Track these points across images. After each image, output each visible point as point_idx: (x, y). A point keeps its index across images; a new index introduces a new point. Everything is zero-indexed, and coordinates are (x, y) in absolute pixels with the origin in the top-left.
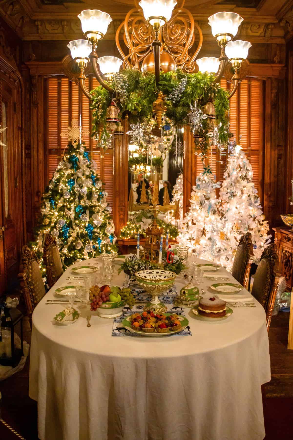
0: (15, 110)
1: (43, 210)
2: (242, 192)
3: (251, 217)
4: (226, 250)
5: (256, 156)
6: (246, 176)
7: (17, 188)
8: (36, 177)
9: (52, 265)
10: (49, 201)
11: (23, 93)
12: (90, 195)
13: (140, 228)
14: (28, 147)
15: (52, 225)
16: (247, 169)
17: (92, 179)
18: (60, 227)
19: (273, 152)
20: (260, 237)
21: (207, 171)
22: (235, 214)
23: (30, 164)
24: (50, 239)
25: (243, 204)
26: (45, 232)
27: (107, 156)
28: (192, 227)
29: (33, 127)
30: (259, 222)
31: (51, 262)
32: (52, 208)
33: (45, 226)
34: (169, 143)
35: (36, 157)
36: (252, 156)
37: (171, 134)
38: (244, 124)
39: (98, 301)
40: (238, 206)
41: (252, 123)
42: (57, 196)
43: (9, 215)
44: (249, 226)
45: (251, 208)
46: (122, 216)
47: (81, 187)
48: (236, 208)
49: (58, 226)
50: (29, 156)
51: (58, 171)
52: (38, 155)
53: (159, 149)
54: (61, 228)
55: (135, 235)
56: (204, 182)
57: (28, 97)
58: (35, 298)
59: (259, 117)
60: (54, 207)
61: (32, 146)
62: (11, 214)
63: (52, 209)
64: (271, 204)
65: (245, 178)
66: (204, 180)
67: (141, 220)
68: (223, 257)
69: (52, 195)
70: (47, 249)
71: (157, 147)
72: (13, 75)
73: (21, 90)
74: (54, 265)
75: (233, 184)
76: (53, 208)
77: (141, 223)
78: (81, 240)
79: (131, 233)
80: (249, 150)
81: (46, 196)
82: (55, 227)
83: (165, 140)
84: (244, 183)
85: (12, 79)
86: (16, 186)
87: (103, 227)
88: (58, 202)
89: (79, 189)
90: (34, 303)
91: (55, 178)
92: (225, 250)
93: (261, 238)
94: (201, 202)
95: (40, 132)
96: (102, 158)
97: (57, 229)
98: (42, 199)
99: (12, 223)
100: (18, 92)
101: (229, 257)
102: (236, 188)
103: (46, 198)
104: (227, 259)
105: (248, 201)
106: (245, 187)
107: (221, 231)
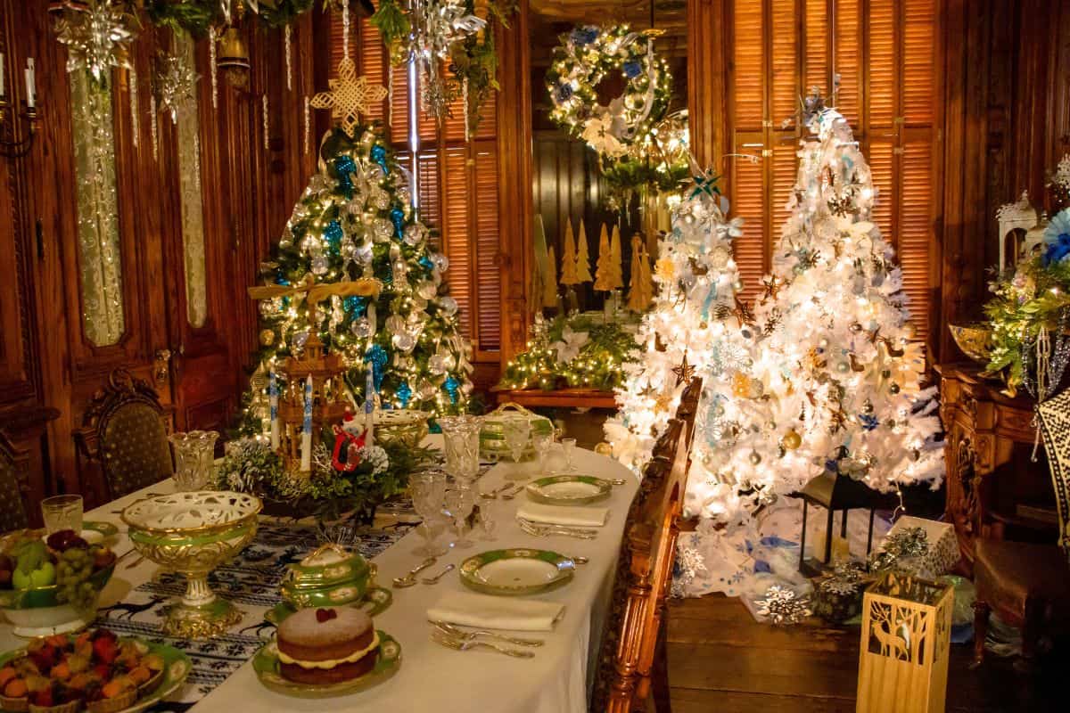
1: (264, 307)
2: (838, 252)
3: (860, 328)
4: (756, 430)
5: (923, 145)
6: (848, 202)
7: (236, 250)
10: (277, 283)
12: (383, 267)
13: (556, 359)
15: (282, 346)
16: (854, 179)
17: (394, 222)
19: (971, 129)
20: (892, 392)
21: (703, 185)
22: (810, 318)
23: (283, 187)
25: (839, 287)
27: (485, 158)
28: (654, 358)
30: (889, 344)
33: (266, 348)
34: (642, 113)
35: (296, 170)
36: (907, 146)
37: (645, 87)
38: (882, 45)
40: (820, 295)
41: (907, 41)
42: (298, 269)
43: (208, 320)
44: (853, 357)
45: (862, 301)
46: (516, 326)
47: (359, 243)
48: (815, 300)
51: (306, 202)
52: (300, 163)
53: (612, 132)
55: (541, 379)
56: (688, 219)
59: (929, 22)
60: (290, 298)
61: (286, 141)
62: (216, 319)
64: (961, 292)
65: (845, 207)
66: (690, 214)
67: (561, 334)
68: (742, 454)
69: (284, 265)
71: (607, 127)
75: (809, 226)
76: (287, 299)
77: (559, 345)
78: (351, 390)
79: (530, 372)
80: (899, 125)
81: (271, 268)
83: (632, 106)
84: (844, 222)
86: (233, 247)
87: (422, 352)
88: (299, 283)
89: (350, 248)
91: (296, 219)
92: (752, 431)
93: (895, 395)
94: (680, 282)
96: (471, 166)
99: (218, 342)
101: (761, 453)
102: (819, 239)
103: (269, 276)
104: (755, 460)
105: (851, 277)
106: (845, 235)
107: (743, 370)
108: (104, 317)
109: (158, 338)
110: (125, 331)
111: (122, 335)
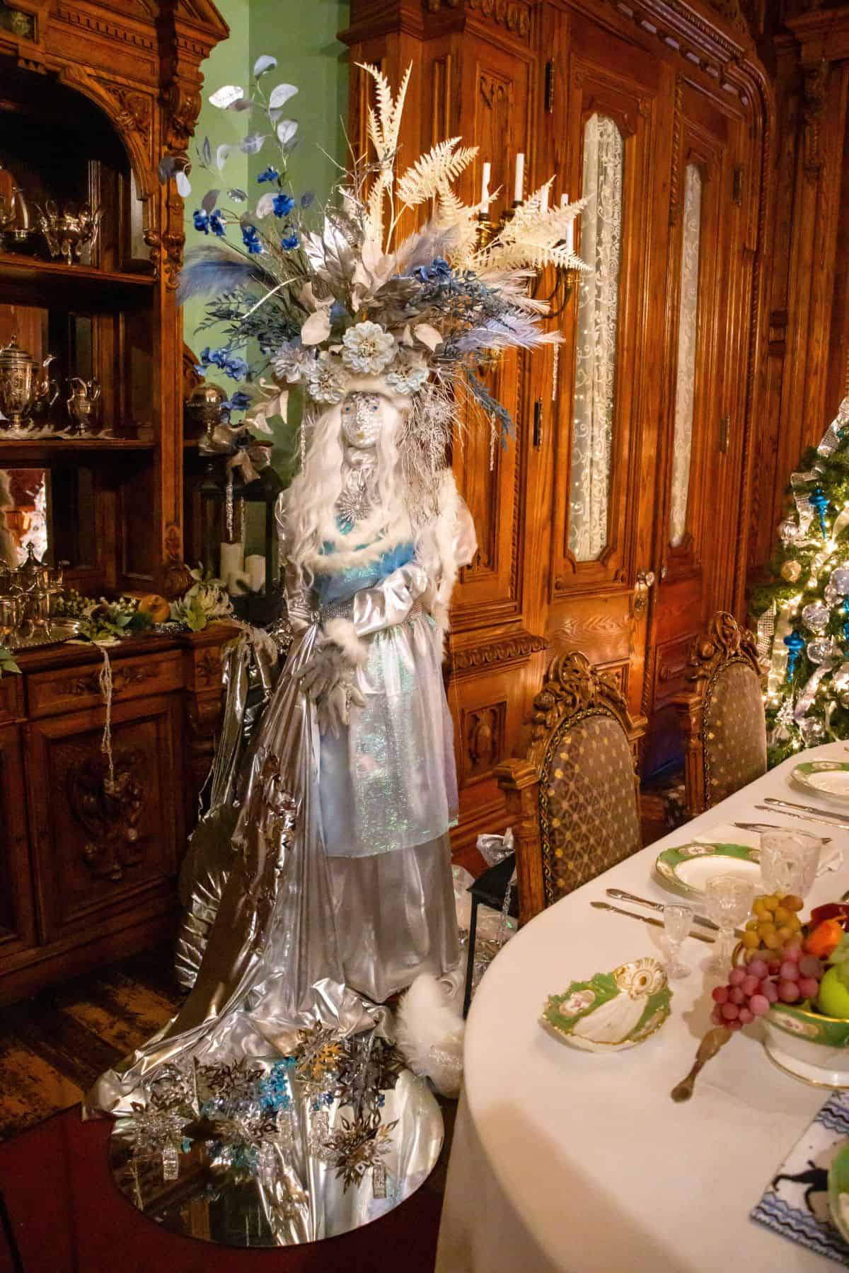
0: (736, 192)
1: (787, 530)
7: (724, 452)
8: (796, 421)
9: (711, 736)
10: (812, 501)
11: (772, 134)
14: (779, 320)
15: (812, 584)
18: (839, 596)
23: (781, 377)
24: (725, 637)
26: (785, 607)
29: (800, 252)
31: (711, 727)
32: (817, 527)
33: (787, 585)
35: (800, 354)
39: (749, 991)
42: (840, 485)
43: (687, 537)
49: (830, 590)
50: (777, 349)
52: (808, 345)
54: (840, 601)
57: (790, 145)
58: (560, 867)
60: (827, 524)
61: (791, 316)
62: (695, 537)
63: (817, 530)
69: (822, 478)
70: (701, 672)
72: (734, 72)
73: (765, 121)
74: (720, 738)
76: (822, 526)
81: (802, 480)
82: (820, 593)
85: (734, 84)
86: (720, 447)
88: (841, 504)
90: (554, 885)
91: (843, 418)
95: (822, 268)
97: (825, 603)
98: (788, 490)
99: (695, 566)
100: (752, 133)
103: (801, 490)
108: (588, 525)
109: (642, 557)
110: (608, 545)
111: (604, 549)
